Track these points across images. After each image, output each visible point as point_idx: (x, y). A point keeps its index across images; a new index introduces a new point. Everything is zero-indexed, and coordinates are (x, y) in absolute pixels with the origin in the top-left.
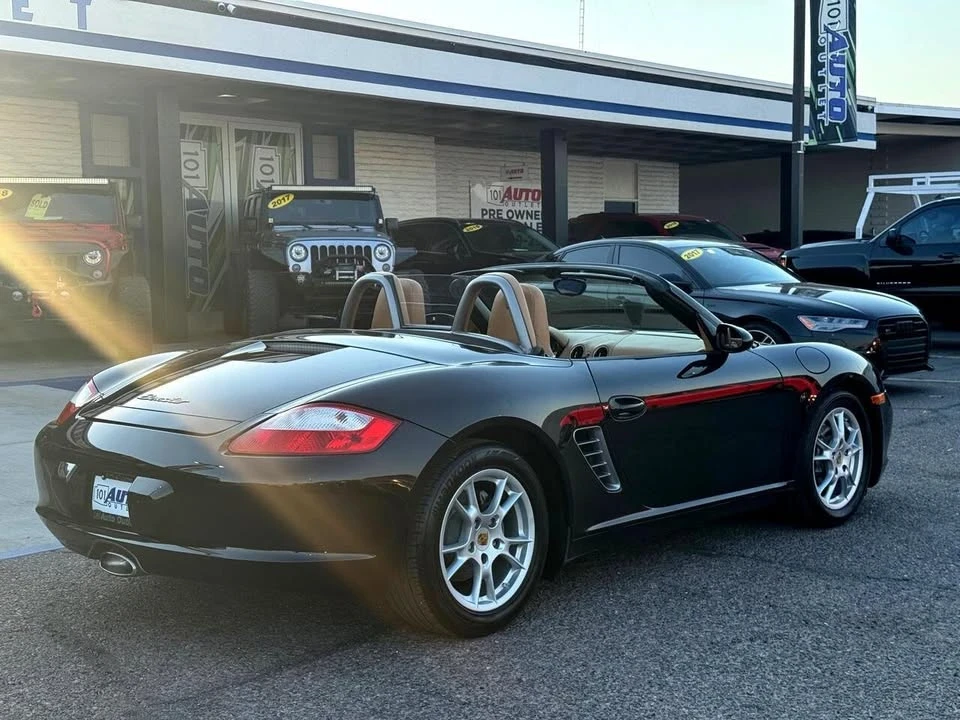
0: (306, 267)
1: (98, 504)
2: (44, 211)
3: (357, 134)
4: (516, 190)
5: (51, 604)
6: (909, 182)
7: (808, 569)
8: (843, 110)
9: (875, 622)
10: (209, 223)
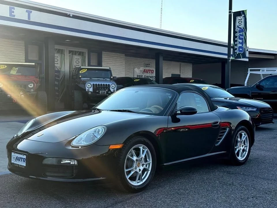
0: (91, 90)
2: (16, 72)
3: (103, 52)
4: (147, 70)
6: (259, 70)
8: (242, 49)
10: (61, 77)
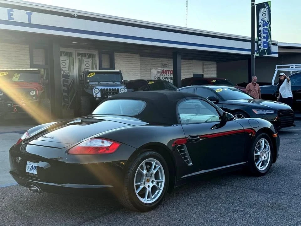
0: (99, 95)
1: (28, 170)
2: (18, 79)
3: (116, 54)
4: (165, 70)
5: (14, 202)
6: (288, 67)
7: (252, 189)
8: (267, 45)
9: (272, 206)
10: (69, 82)
